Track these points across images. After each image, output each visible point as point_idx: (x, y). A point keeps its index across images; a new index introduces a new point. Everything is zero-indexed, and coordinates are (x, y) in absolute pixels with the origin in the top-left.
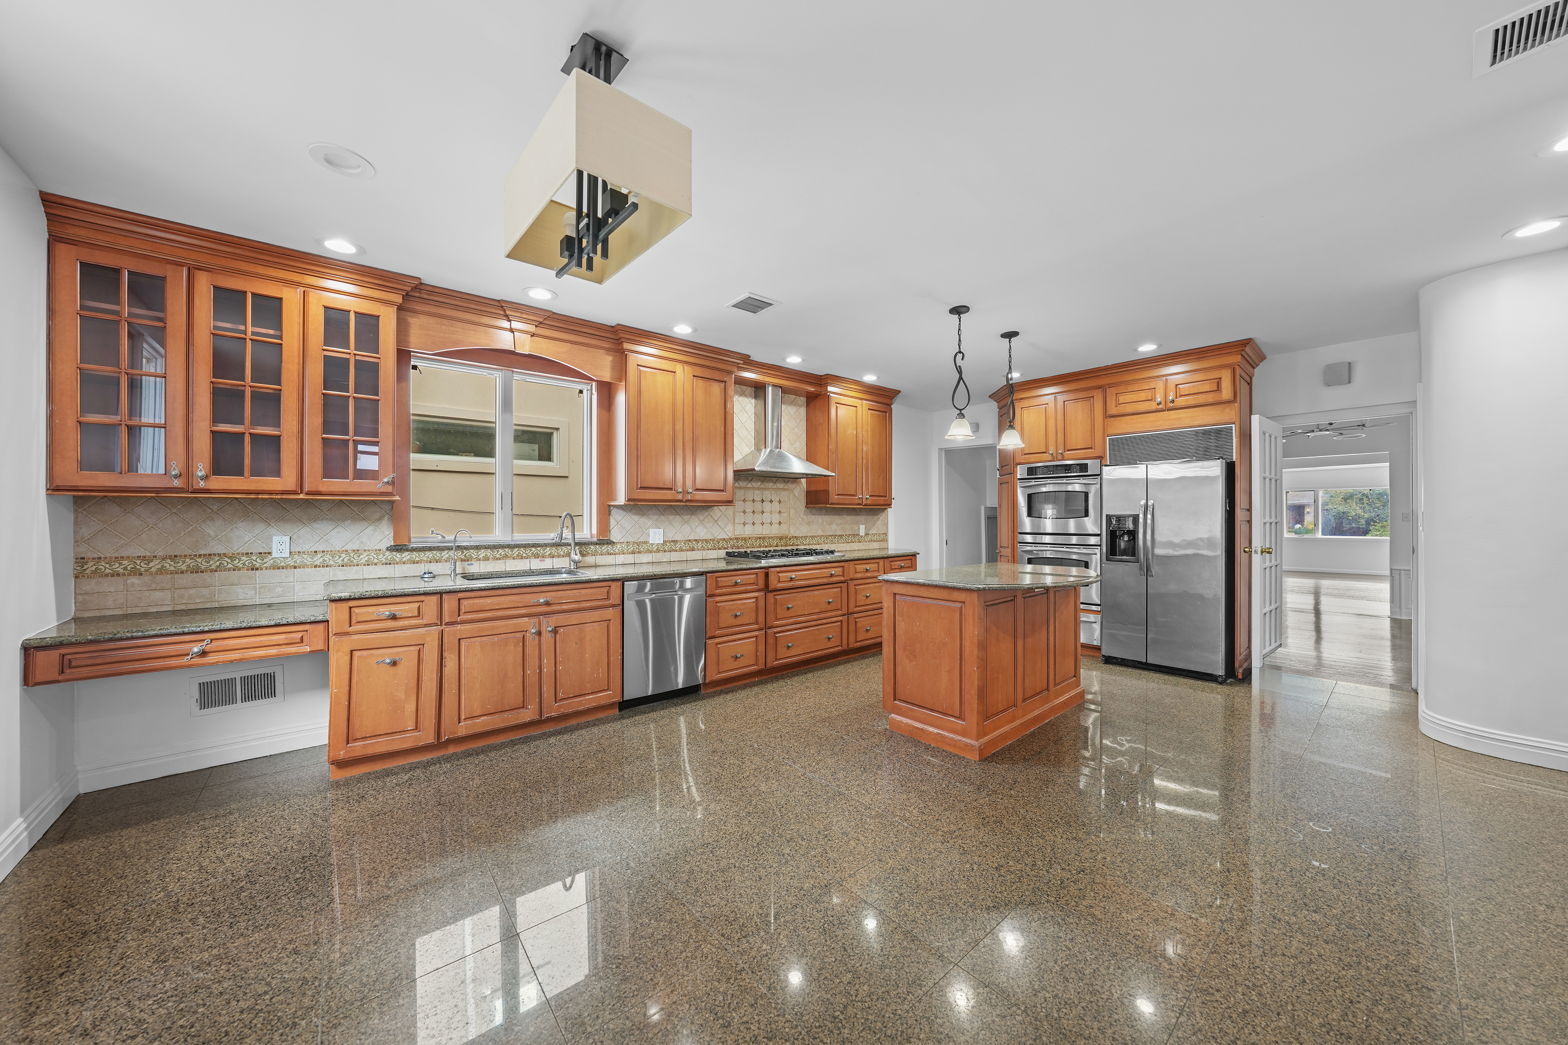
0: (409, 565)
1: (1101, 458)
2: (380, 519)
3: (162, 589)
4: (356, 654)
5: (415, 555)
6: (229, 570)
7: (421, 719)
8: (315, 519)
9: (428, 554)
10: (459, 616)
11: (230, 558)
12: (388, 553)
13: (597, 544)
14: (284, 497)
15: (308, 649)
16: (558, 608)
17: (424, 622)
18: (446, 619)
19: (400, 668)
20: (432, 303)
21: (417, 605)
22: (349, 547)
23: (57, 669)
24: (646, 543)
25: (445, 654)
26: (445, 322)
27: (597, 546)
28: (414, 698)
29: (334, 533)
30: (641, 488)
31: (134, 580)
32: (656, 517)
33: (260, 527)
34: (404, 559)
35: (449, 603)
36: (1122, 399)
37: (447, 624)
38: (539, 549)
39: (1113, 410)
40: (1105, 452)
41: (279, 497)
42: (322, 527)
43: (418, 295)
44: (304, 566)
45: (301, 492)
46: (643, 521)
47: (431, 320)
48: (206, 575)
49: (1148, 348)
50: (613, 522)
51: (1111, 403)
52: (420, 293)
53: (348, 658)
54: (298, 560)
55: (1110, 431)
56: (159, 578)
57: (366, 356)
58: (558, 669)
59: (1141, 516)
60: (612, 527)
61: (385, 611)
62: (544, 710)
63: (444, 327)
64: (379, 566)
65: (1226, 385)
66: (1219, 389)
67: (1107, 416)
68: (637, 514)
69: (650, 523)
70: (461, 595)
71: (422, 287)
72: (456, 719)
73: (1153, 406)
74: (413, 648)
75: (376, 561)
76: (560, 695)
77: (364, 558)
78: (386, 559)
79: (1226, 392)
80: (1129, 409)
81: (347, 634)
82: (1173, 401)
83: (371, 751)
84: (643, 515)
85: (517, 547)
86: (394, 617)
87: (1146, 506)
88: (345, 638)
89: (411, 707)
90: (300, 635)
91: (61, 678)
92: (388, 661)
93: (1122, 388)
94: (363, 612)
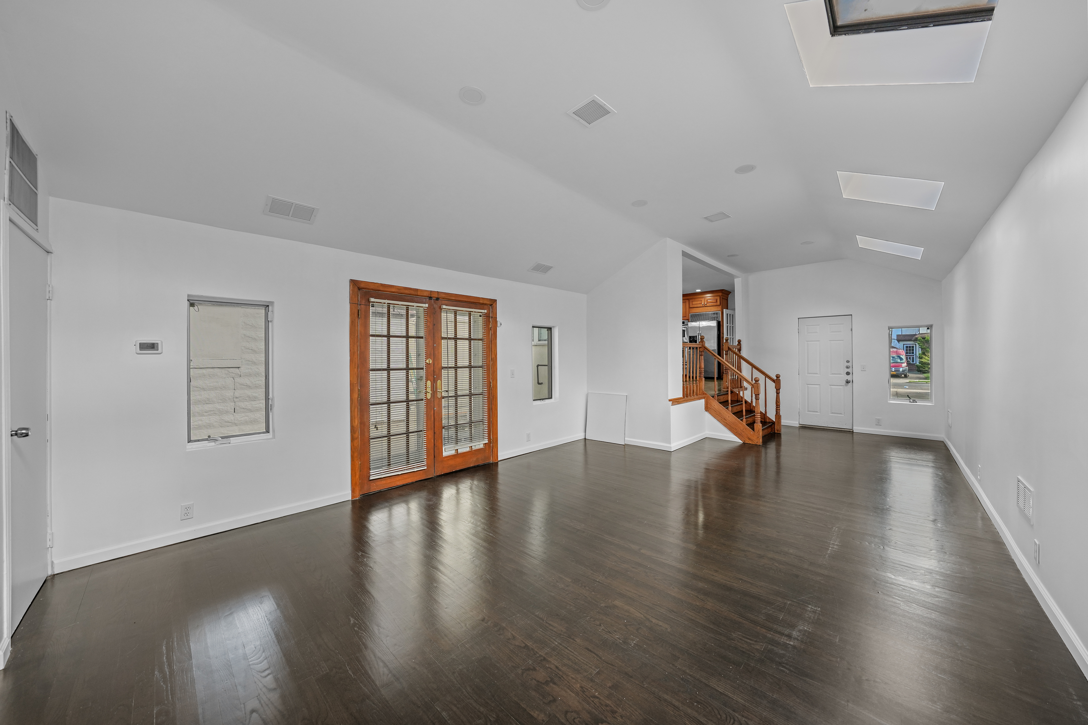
1: (688, 320)
36: (693, 303)
39: (691, 306)
40: (689, 318)
49: (698, 291)
51: (691, 304)
55: (691, 312)
59: (698, 336)
65: (718, 301)
66: (717, 302)
67: (690, 308)
73: (701, 305)
79: (718, 303)
80: (695, 306)
82: (706, 304)
87: (699, 333)
93: (693, 300)
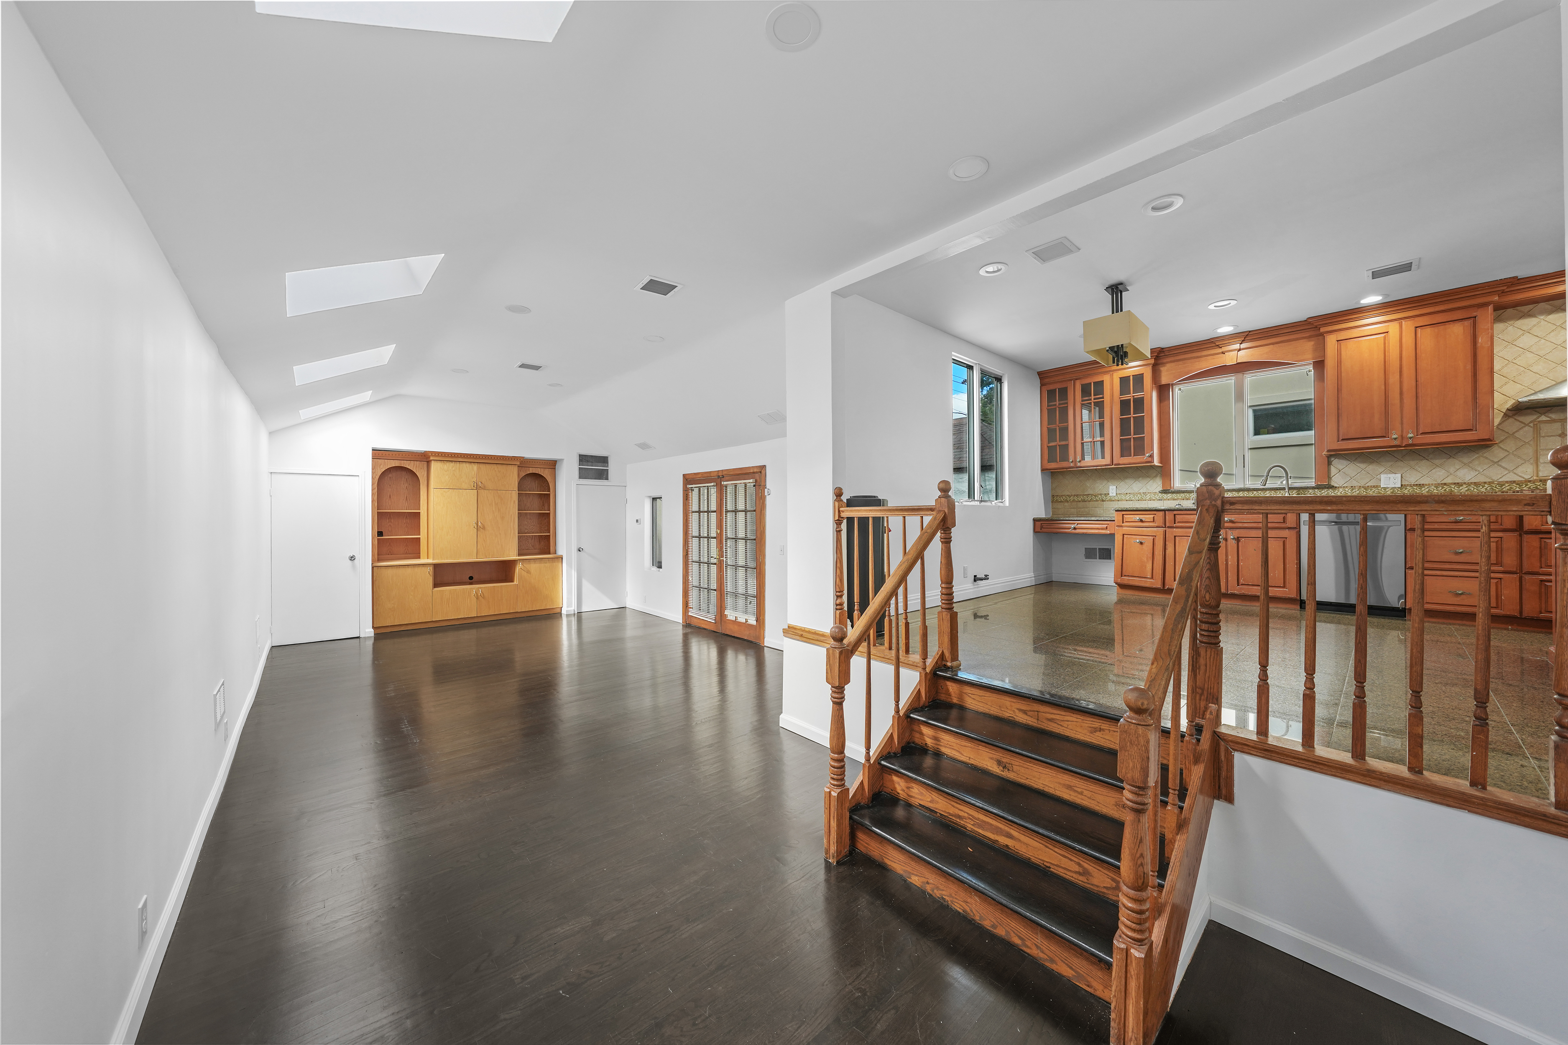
0: (1171, 501)
2: (1156, 476)
3: (1074, 508)
4: (1125, 536)
5: (1174, 495)
6: (1094, 501)
7: (1154, 574)
8: (1126, 478)
9: (1182, 495)
10: (1175, 523)
11: (1094, 496)
12: (1160, 494)
13: (1315, 489)
14: (1106, 467)
15: (1109, 532)
16: (1240, 525)
17: (1156, 525)
18: (1168, 525)
19: (1144, 546)
20: (1172, 355)
21: (1153, 516)
22: (1141, 491)
23: (1040, 528)
24: (1377, 487)
25: (1167, 543)
26: (1181, 363)
27: (1316, 490)
28: (1151, 562)
29: (1134, 484)
30: (1343, 440)
31: (1066, 504)
32: (1390, 464)
33: (1105, 482)
34: (1169, 498)
35: (1169, 516)
37: (1168, 527)
38: (1260, 492)
41: (1104, 467)
42: (1129, 482)
43: (1163, 355)
44: (1122, 500)
45: (1113, 465)
46: (1371, 468)
47: (1173, 364)
48: (1087, 503)
50: (1333, 470)
52: (1165, 353)
53: (1122, 537)
54: (1119, 497)
56: (1073, 503)
57: (1138, 395)
58: (1240, 564)
60: (1332, 475)
61: (1137, 517)
62: (1229, 588)
63: (1180, 366)
64: (1156, 501)
68: (1363, 462)
69: (1381, 469)
70: (1175, 512)
71: (1164, 350)
72: (1173, 579)
74: (1151, 537)
75: (1154, 498)
76: (1241, 581)
77: (1148, 497)
78: (1159, 497)
81: (1121, 526)
83: (1131, 583)
84: (1371, 463)
85: (1242, 491)
86: (1141, 521)
88: (1120, 528)
89: (1149, 566)
90: (1106, 526)
91: (1040, 531)
92: (1138, 541)
94: (1128, 517)
